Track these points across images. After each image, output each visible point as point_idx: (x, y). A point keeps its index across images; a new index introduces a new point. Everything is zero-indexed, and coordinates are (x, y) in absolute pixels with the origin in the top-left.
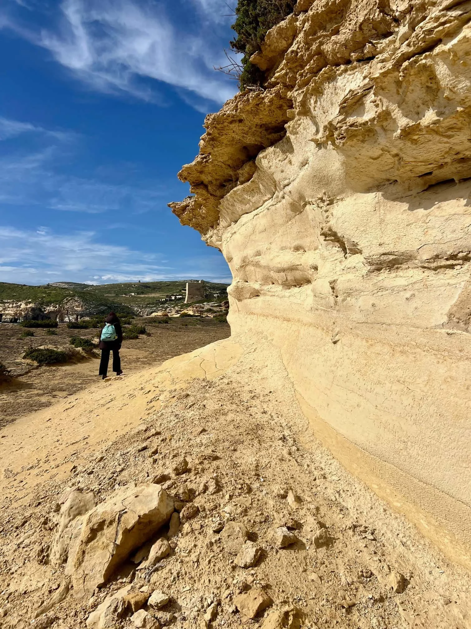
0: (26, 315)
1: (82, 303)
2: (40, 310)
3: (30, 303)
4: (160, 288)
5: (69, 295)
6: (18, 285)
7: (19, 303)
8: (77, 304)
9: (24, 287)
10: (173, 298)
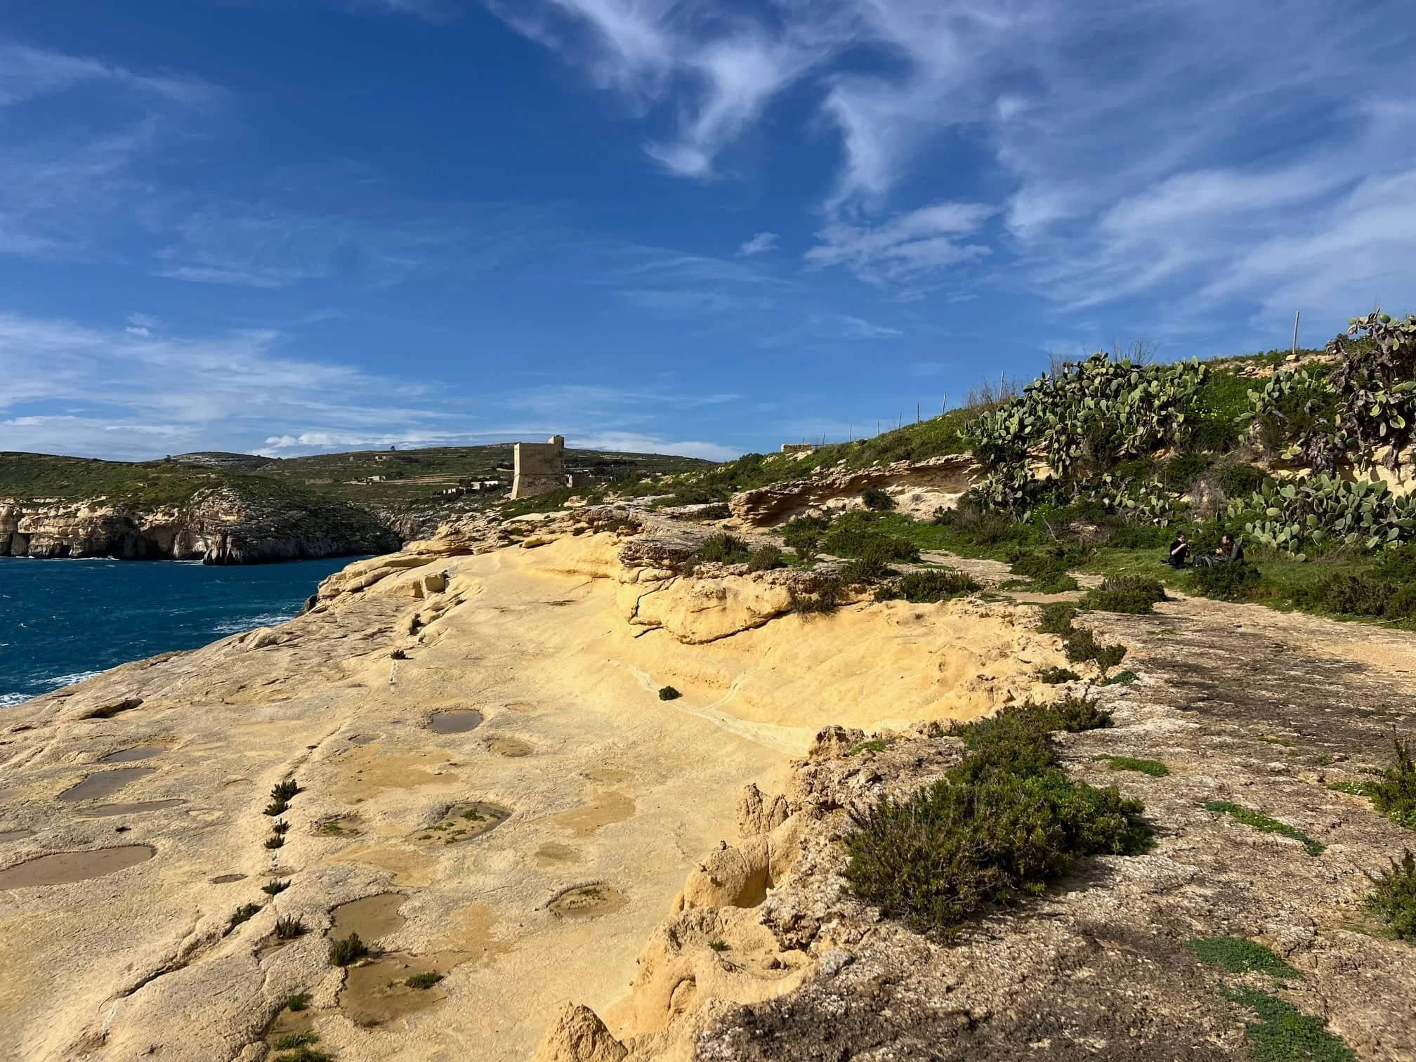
0: (90, 535)
1: (238, 502)
2: (128, 522)
3: (102, 504)
4: (443, 464)
5: (207, 483)
6: (79, 460)
7: (74, 506)
8: (225, 505)
9: (93, 466)
10: (477, 486)
